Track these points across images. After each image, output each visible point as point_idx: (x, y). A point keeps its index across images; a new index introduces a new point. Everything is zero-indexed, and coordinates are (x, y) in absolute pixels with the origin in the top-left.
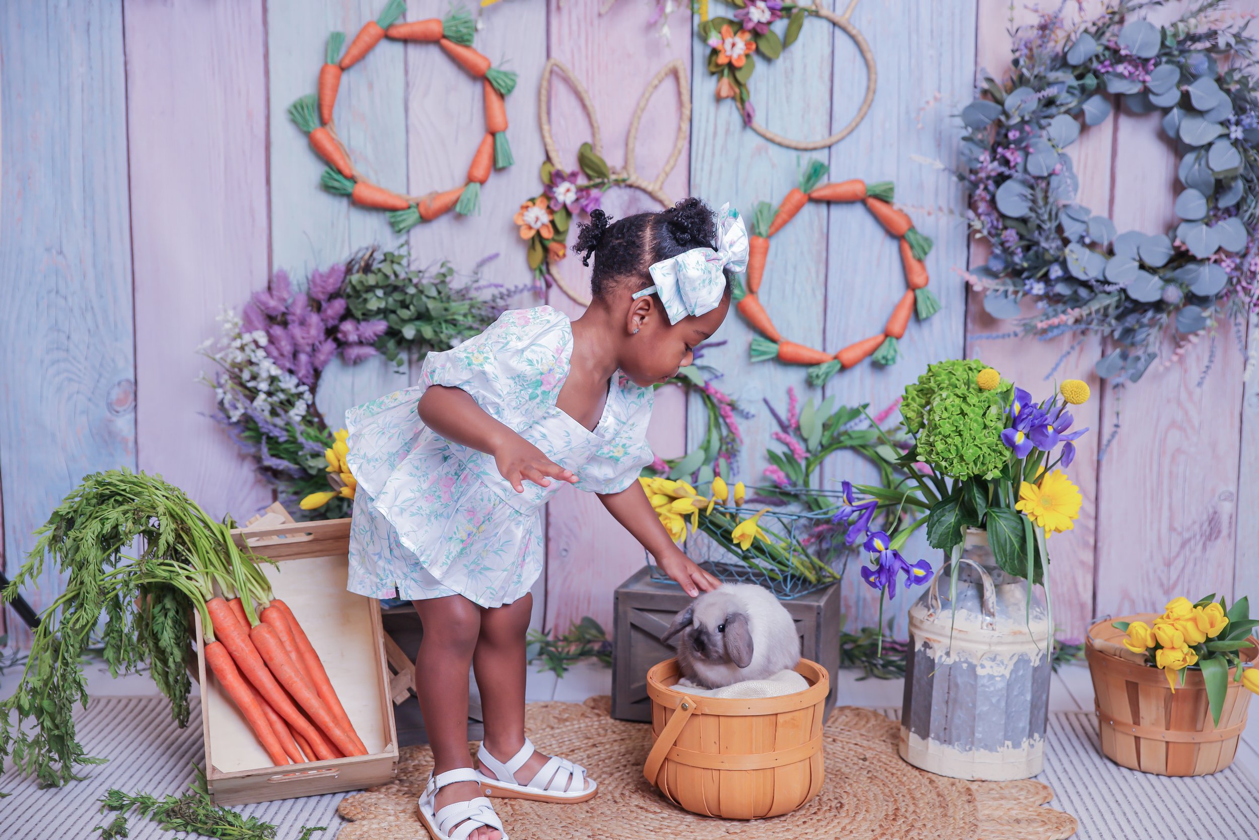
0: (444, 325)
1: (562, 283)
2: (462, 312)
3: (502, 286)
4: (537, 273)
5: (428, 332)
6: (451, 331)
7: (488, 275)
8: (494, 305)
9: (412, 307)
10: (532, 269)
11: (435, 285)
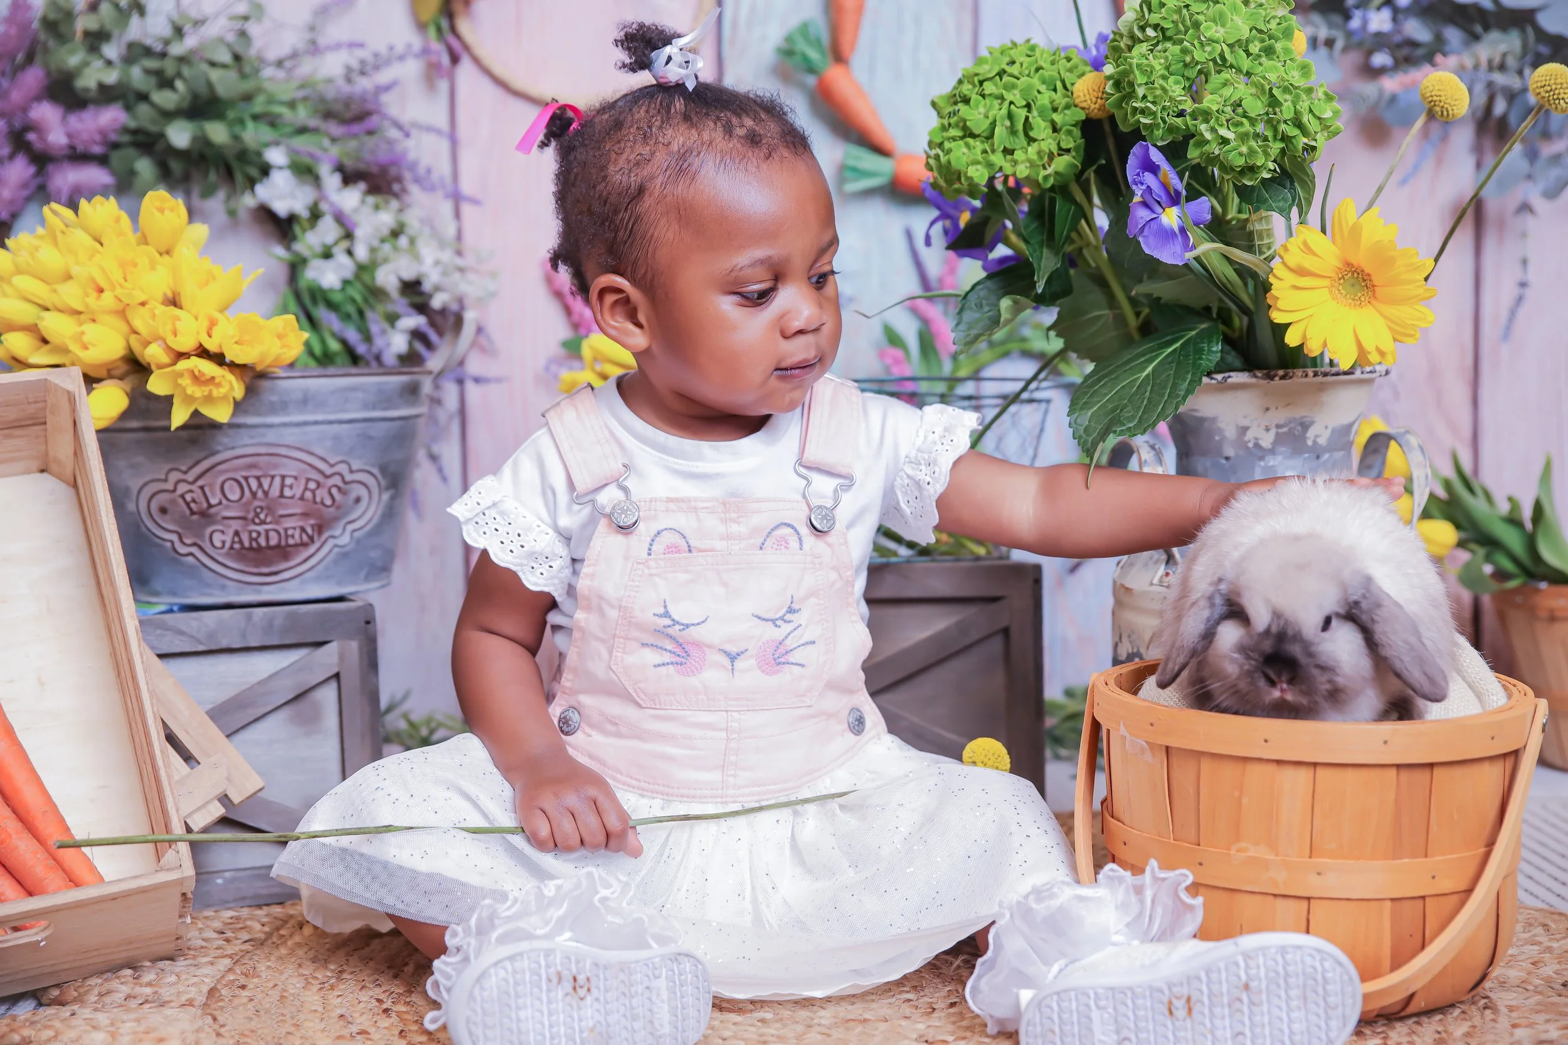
0: (250, 125)
1: (481, 51)
2: (286, 97)
3: (360, 45)
4: (432, 32)
5: (218, 132)
6: (265, 133)
7: (336, 31)
8: (346, 89)
9: (179, 85)
10: (421, 26)
11: (229, 46)
